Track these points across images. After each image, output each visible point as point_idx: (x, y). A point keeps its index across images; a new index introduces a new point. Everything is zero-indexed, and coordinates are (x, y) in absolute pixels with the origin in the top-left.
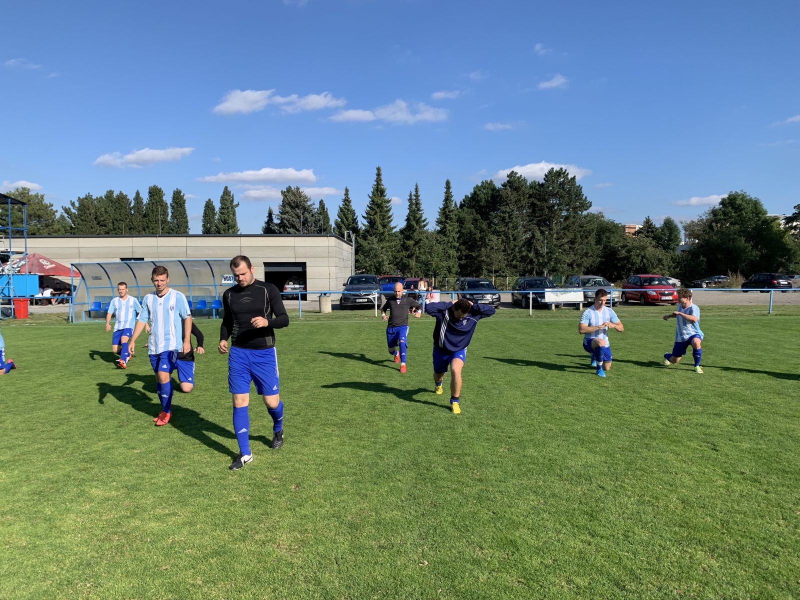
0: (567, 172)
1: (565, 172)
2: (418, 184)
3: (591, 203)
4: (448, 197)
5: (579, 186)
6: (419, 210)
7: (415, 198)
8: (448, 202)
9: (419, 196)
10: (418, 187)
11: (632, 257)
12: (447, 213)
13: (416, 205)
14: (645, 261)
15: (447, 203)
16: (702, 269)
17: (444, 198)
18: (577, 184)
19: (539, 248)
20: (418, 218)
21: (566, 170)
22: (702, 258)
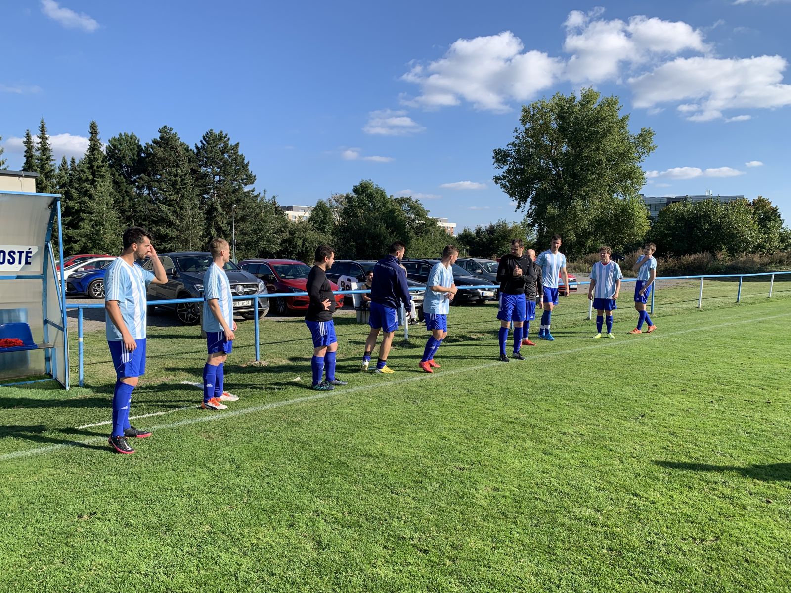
0: (228, 137)
1: (225, 137)
2: (44, 121)
3: (255, 176)
4: (95, 145)
5: (242, 155)
6: (48, 158)
7: (39, 140)
8: (96, 152)
9: (47, 139)
10: (45, 126)
11: (295, 239)
12: (95, 168)
13: (43, 151)
14: (306, 243)
15: (93, 154)
16: (353, 253)
17: (89, 147)
18: (240, 153)
19: (220, 224)
20: (47, 171)
21: (227, 135)
22: (352, 243)
